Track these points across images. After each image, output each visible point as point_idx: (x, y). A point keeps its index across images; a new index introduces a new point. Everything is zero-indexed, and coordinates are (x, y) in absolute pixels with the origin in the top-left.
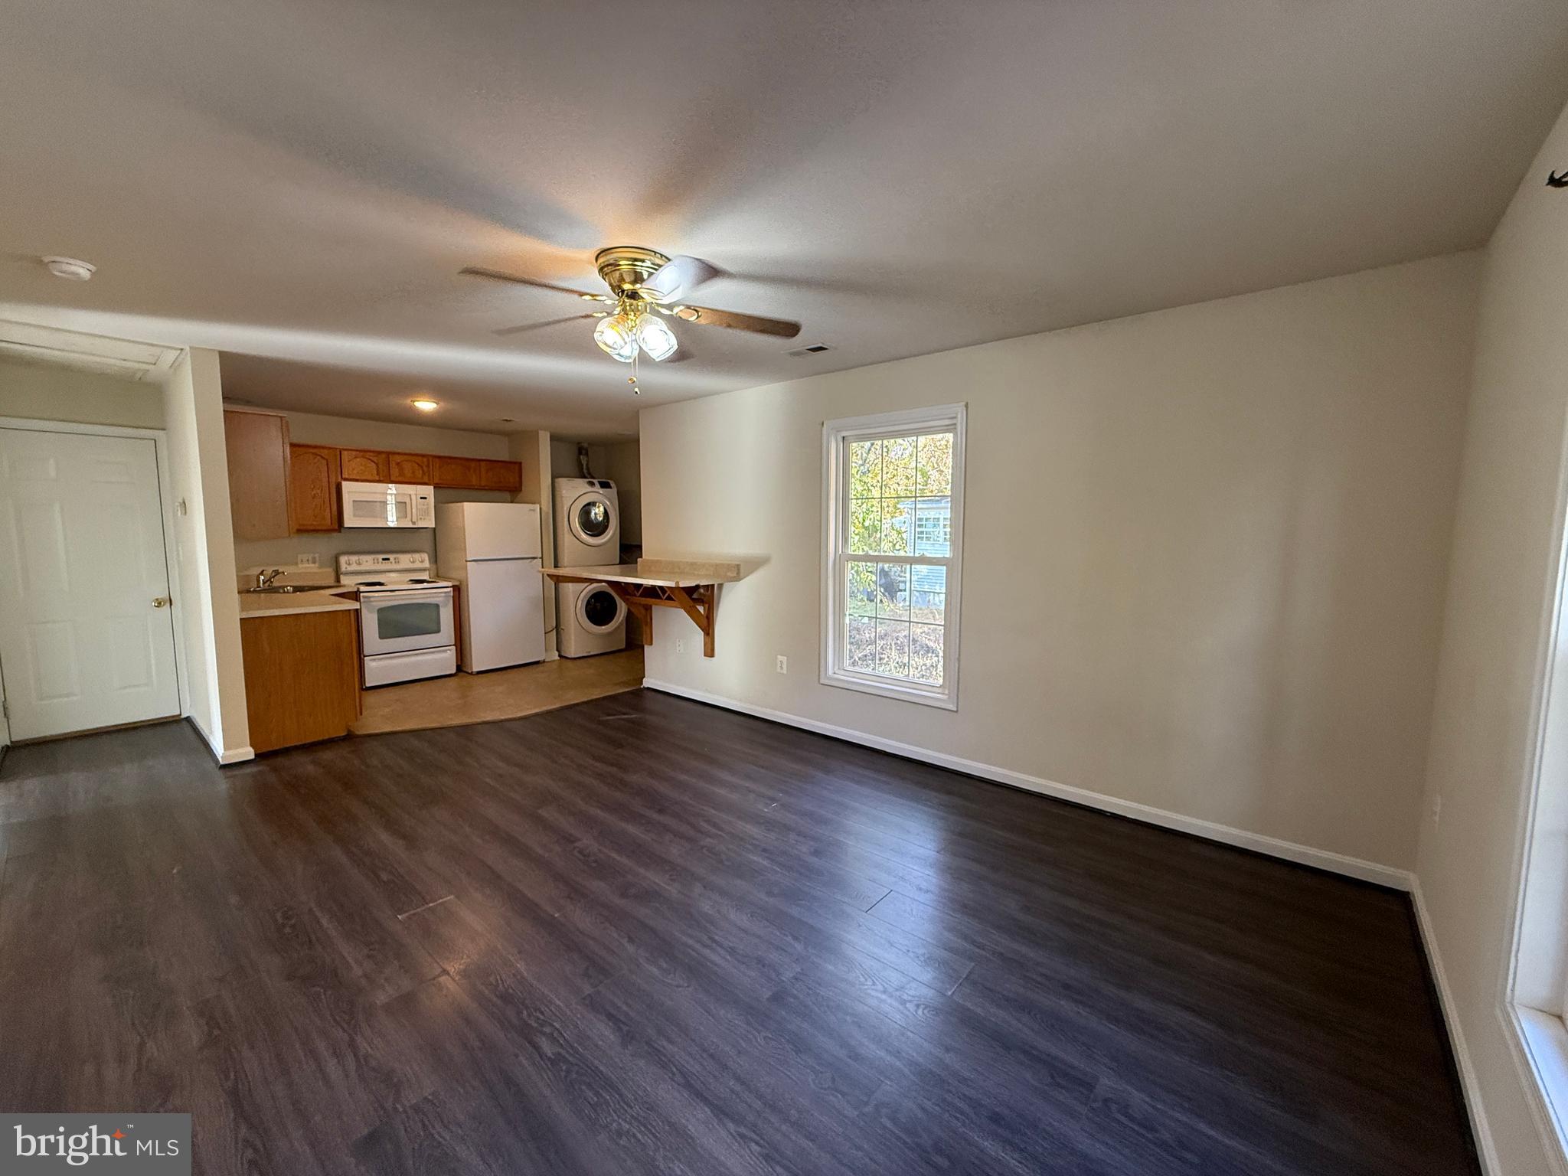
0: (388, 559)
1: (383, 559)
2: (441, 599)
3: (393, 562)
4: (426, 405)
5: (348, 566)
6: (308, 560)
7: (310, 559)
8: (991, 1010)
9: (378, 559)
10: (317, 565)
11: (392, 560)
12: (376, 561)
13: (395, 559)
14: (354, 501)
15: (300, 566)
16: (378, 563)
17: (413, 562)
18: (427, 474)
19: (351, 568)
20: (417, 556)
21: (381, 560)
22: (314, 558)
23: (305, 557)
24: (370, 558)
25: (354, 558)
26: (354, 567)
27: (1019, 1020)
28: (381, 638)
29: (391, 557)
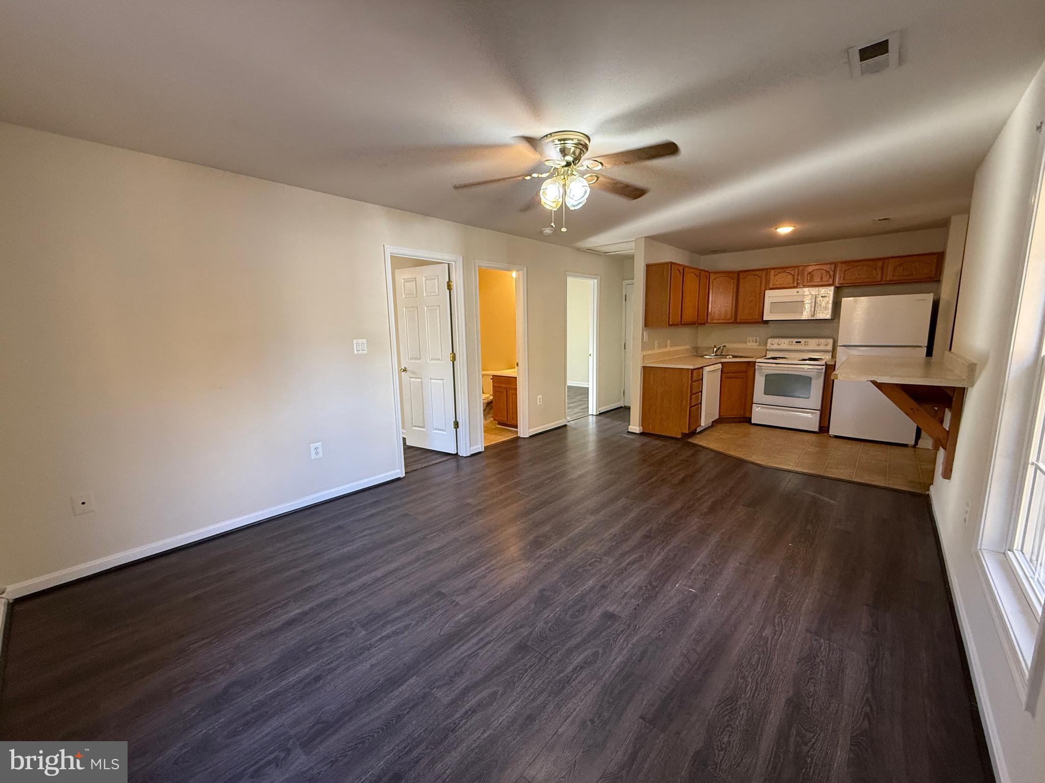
0: (800, 342)
1: (796, 342)
2: (813, 374)
3: (803, 345)
4: (785, 230)
5: (771, 346)
6: (753, 341)
7: (754, 340)
8: (394, 701)
9: (792, 342)
10: (757, 344)
11: (803, 343)
12: (791, 343)
13: (805, 342)
14: (771, 303)
15: (748, 344)
16: (792, 344)
17: (818, 345)
18: (832, 277)
19: (773, 347)
20: (823, 341)
21: (794, 343)
22: (756, 340)
23: (751, 339)
24: (787, 341)
25: (776, 340)
26: (776, 347)
27: (378, 718)
28: (765, 394)
29: (803, 340)
